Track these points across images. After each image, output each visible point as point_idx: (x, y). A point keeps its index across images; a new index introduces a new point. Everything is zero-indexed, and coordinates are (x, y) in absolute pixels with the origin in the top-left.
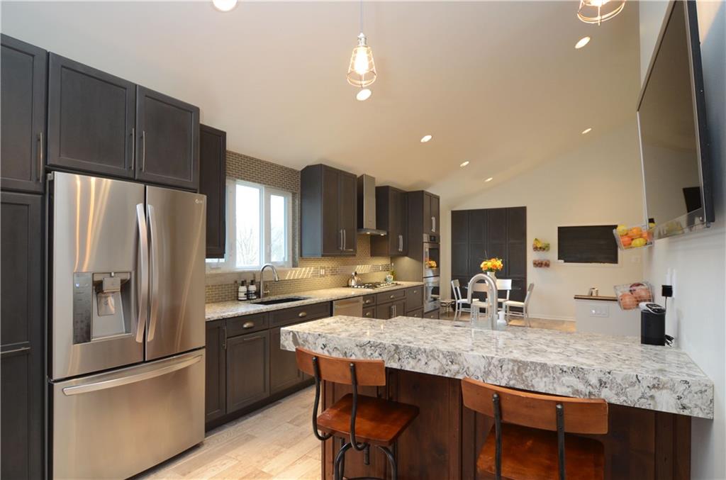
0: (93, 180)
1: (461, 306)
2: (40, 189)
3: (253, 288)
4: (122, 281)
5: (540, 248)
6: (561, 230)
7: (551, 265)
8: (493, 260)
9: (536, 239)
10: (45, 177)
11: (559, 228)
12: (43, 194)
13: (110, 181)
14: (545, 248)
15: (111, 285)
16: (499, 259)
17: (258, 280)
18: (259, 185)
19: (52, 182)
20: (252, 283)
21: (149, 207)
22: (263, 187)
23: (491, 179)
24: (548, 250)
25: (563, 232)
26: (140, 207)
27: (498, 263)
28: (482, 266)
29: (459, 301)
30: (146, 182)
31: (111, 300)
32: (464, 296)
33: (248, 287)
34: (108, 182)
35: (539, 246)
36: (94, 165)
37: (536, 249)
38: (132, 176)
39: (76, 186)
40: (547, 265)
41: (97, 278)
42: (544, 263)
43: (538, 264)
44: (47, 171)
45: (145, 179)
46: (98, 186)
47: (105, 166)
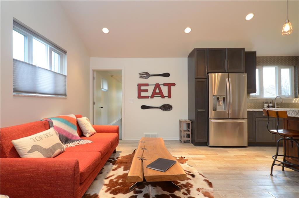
0: (216, 74)
2: (206, 78)
3: (271, 105)
4: (223, 98)
10: (207, 75)
12: (207, 79)
13: (221, 74)
15: (221, 98)
17: (273, 102)
18: (274, 66)
19: (208, 76)
20: (270, 103)
21: (229, 79)
22: (277, 66)
26: (227, 79)
30: (229, 73)
31: (221, 102)
33: (268, 104)
34: (220, 74)
36: (216, 70)
38: (225, 71)
39: (213, 76)
41: (218, 96)
44: (208, 74)
45: (229, 72)
46: (218, 75)
47: (219, 70)
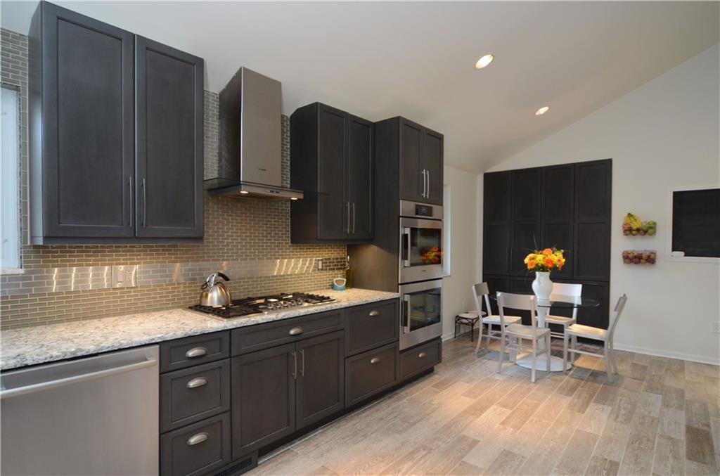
1: (490, 327)
5: (638, 230)
6: (679, 198)
7: (659, 261)
8: (548, 251)
9: (630, 215)
11: (675, 194)
14: (647, 231)
16: (559, 249)
23: (545, 109)
24: (654, 233)
25: (682, 201)
27: (557, 257)
28: (526, 261)
29: (485, 320)
32: (495, 312)
35: (635, 226)
37: (629, 231)
40: (650, 259)
42: (644, 256)
43: (634, 259)
